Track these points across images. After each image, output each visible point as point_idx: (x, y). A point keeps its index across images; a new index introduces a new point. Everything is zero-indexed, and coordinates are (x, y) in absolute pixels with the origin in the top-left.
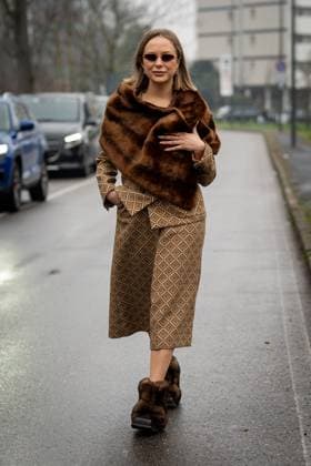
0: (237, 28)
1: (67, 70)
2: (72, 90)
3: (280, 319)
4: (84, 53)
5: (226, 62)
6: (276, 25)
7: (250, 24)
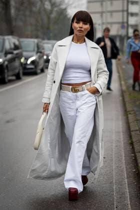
0: (104, 10)
1: (29, 28)
2: (32, 37)
3: (112, 145)
4: (37, 20)
5: (99, 25)
6: (121, 9)
7: (110, 8)
